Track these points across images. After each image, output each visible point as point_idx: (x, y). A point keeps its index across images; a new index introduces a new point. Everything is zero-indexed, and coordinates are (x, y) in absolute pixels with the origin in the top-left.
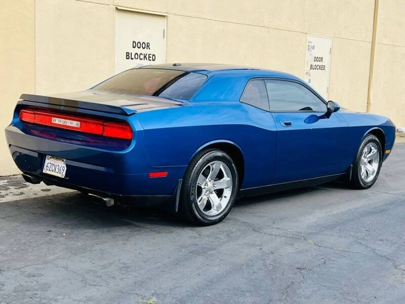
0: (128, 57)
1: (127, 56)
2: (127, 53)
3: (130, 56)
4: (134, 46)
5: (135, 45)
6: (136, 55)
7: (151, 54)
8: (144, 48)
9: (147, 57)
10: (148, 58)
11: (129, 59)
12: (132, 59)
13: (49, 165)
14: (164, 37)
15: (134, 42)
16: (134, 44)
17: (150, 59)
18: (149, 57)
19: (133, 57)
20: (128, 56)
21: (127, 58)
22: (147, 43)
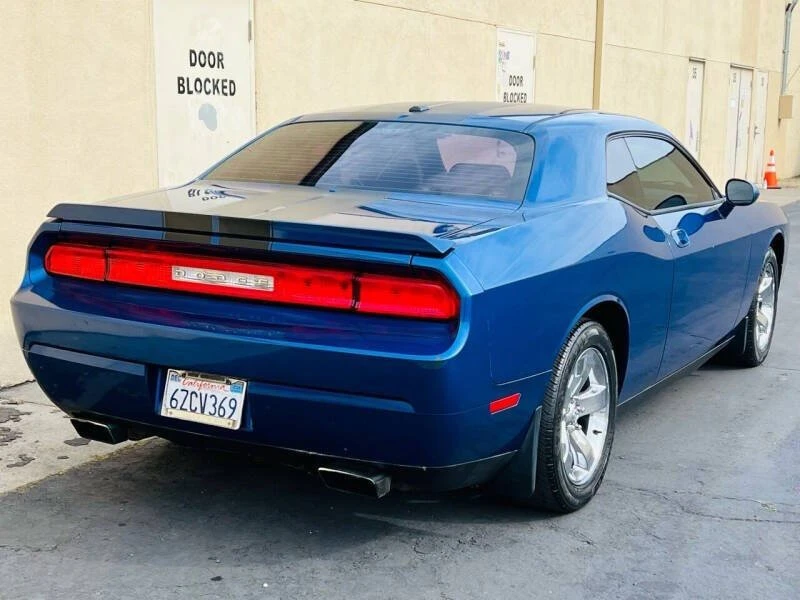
0: (181, 89)
1: (179, 85)
2: (179, 79)
3: (185, 84)
4: (193, 61)
5: (196, 58)
6: (198, 83)
7: (226, 81)
8: (212, 66)
9: (220, 86)
10: (220, 90)
11: (183, 92)
12: (190, 93)
13: (180, 396)
14: (250, 38)
15: (192, 52)
16: (193, 55)
17: (226, 91)
18: (224, 87)
19: (192, 88)
20: (182, 86)
21: (180, 92)
22: (219, 54)
